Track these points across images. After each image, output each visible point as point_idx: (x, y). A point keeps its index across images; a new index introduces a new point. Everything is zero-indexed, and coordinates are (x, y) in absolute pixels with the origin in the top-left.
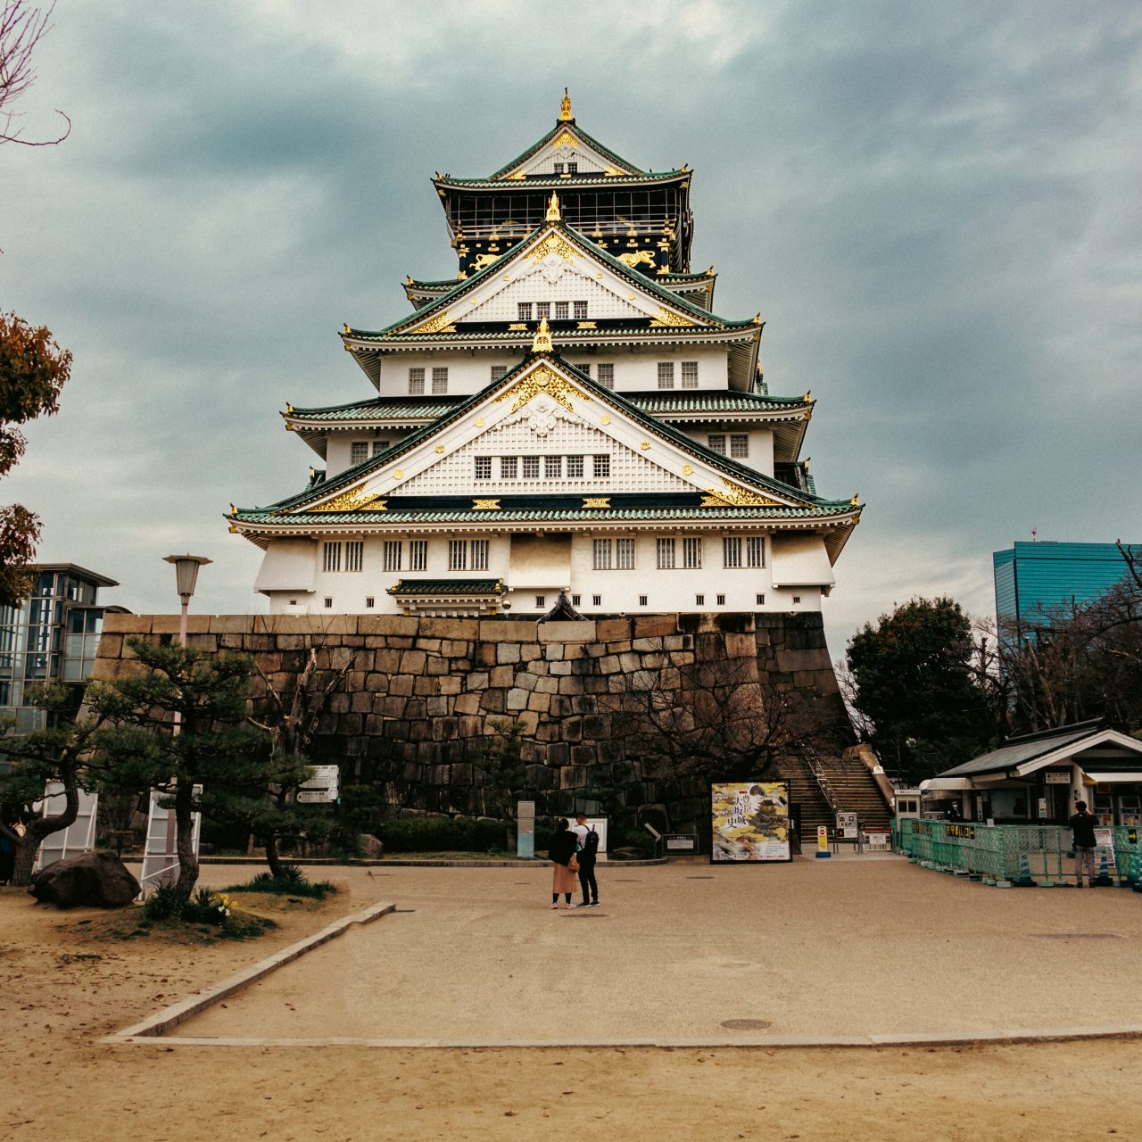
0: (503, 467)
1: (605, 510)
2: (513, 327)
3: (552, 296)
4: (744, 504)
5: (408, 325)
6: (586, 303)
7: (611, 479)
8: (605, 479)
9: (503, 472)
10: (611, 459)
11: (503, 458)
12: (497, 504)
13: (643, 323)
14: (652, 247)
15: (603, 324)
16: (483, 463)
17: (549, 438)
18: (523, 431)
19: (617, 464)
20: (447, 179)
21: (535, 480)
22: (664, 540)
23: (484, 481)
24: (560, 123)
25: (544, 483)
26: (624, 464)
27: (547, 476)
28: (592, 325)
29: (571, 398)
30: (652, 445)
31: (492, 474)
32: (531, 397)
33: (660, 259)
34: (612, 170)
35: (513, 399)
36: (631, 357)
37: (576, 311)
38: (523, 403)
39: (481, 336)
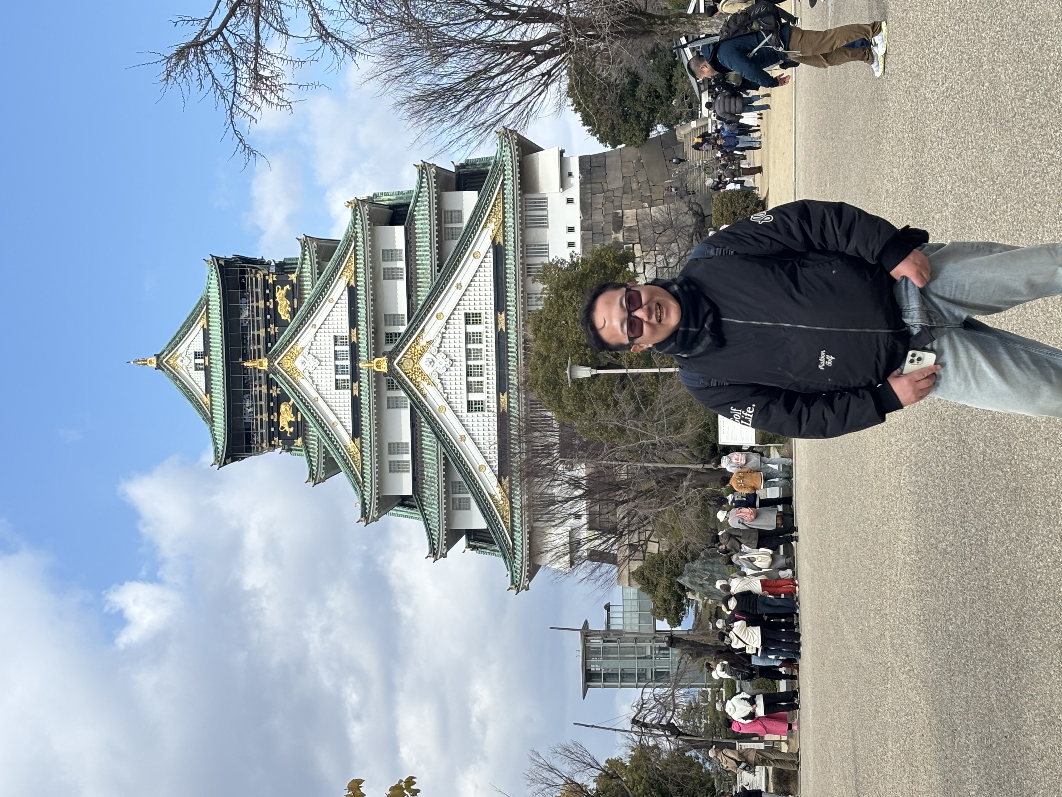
0: (475, 392)
1: (507, 315)
2: (356, 393)
3: (330, 363)
4: (501, 214)
5: (355, 475)
6: (335, 337)
7: (483, 312)
8: (484, 316)
9: (478, 392)
10: (468, 311)
11: (468, 392)
12: (503, 395)
13: (352, 292)
14: (273, 288)
15: (353, 322)
16: (472, 407)
17: (453, 358)
18: (448, 378)
19: (472, 308)
21: (485, 367)
22: (528, 272)
23: (486, 404)
25: (487, 360)
26: (472, 303)
27: (481, 359)
28: (354, 331)
29: (423, 342)
30: (458, 281)
31: (480, 399)
32: (422, 372)
33: (283, 281)
34: (201, 322)
35: (424, 385)
36: (380, 301)
37: (342, 344)
38: (427, 378)
39: (365, 414)
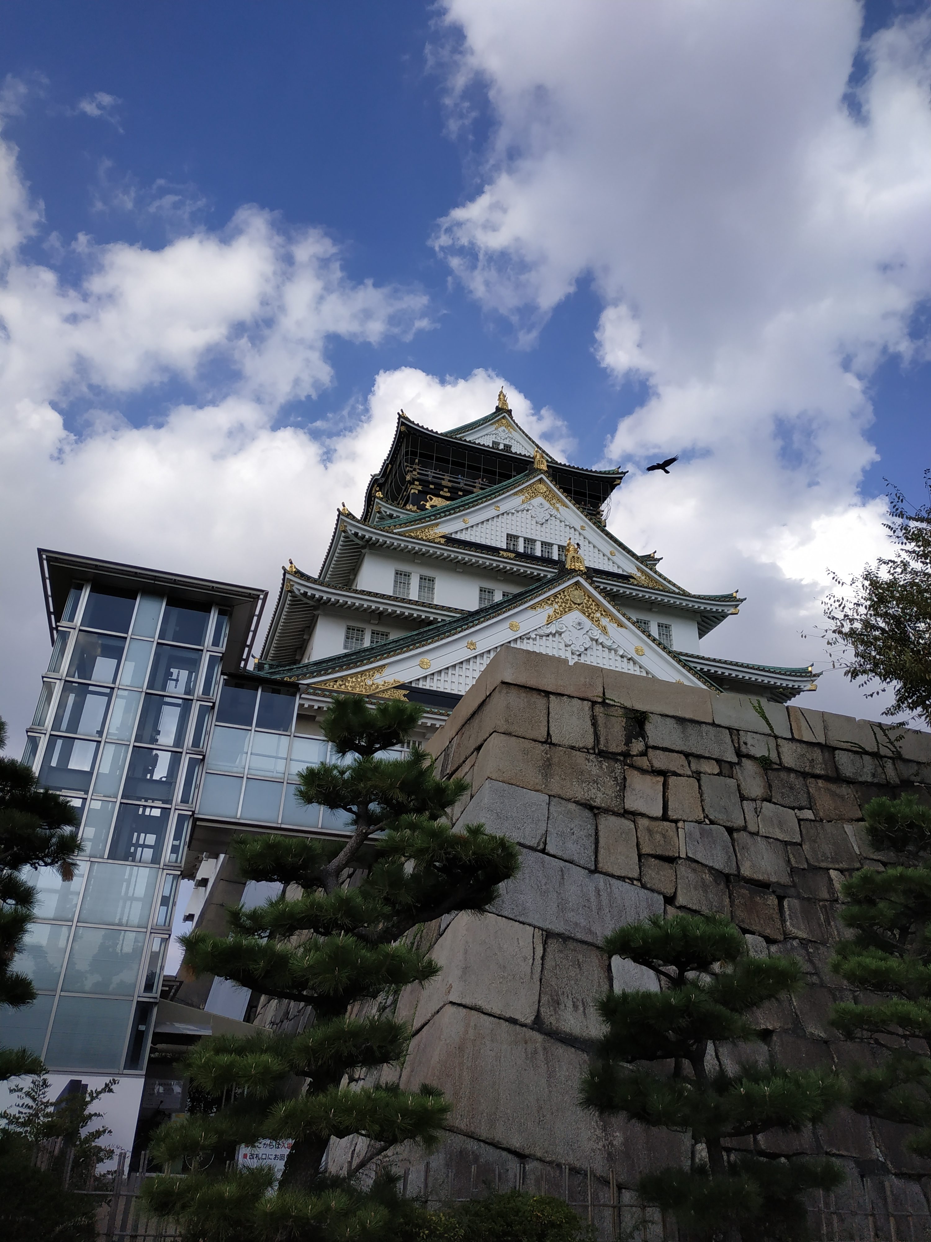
3: (540, 534)
5: (400, 526)
13: (624, 578)
18: (556, 645)
29: (605, 621)
32: (566, 612)
35: (549, 610)
38: (558, 616)
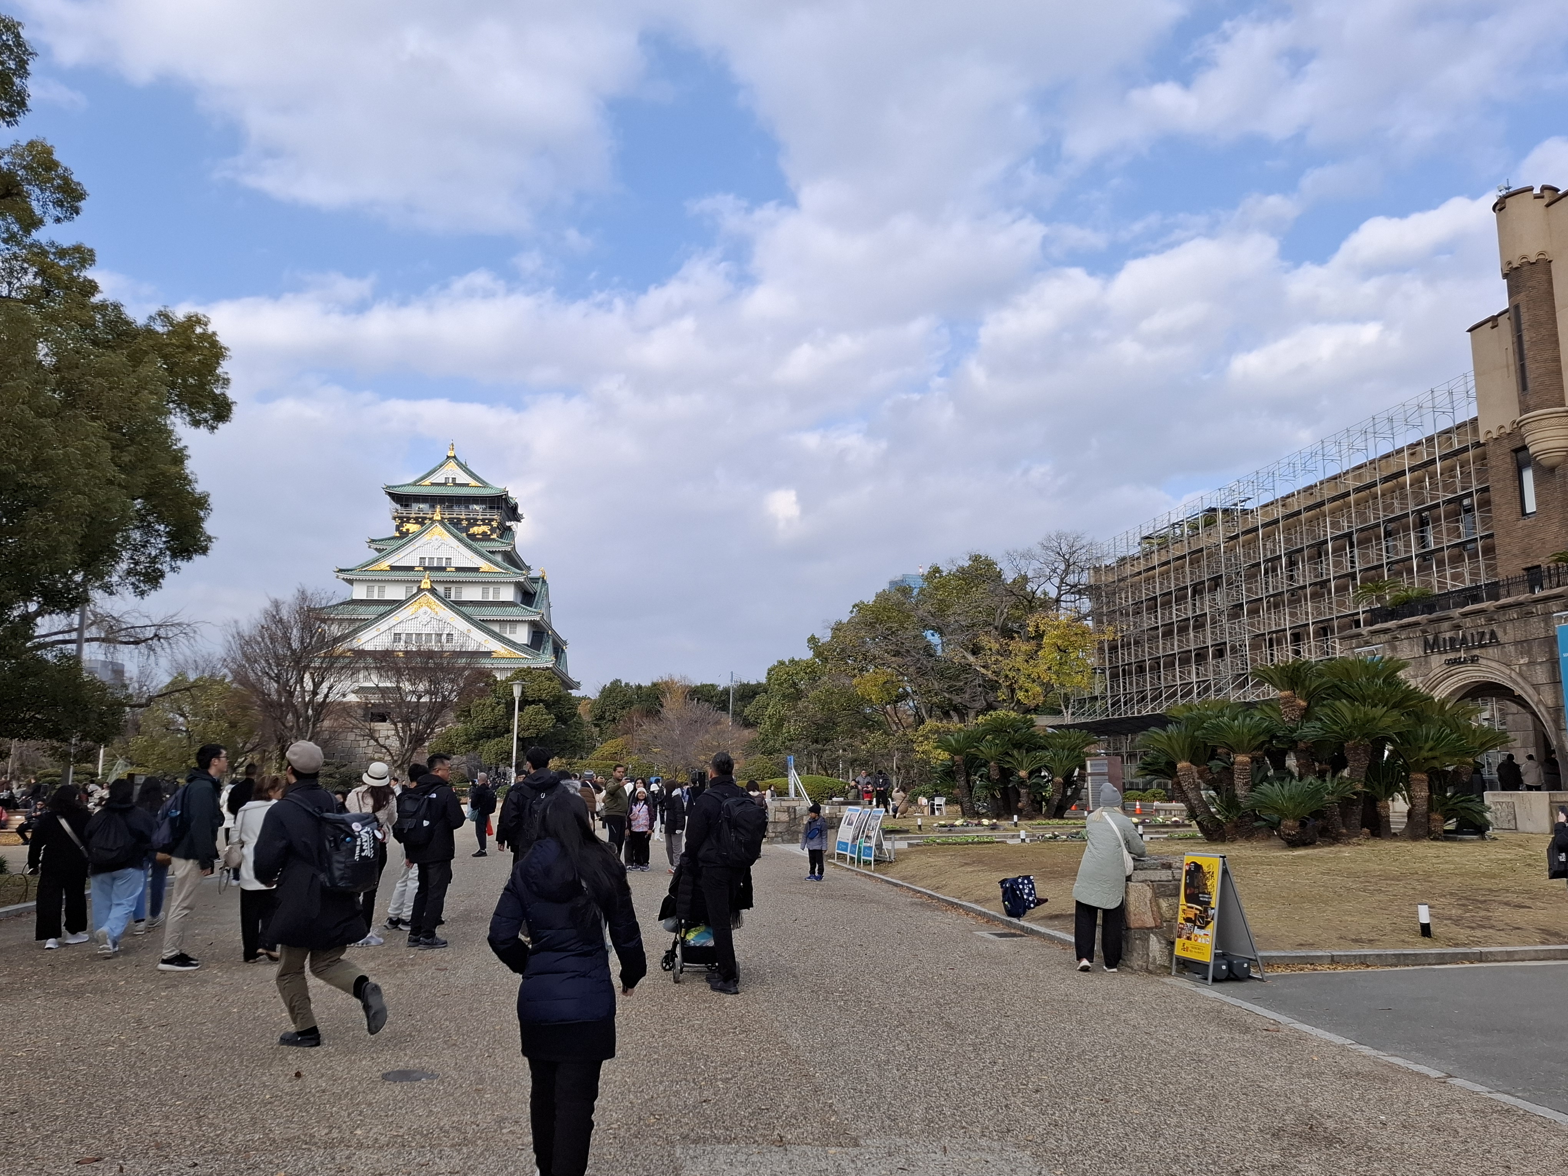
0: (406, 638)
1: (449, 658)
2: (416, 569)
3: (436, 556)
4: (510, 657)
5: (367, 566)
6: (451, 559)
7: (453, 644)
8: (451, 645)
9: (406, 640)
10: (454, 635)
11: (406, 634)
12: (403, 654)
13: (476, 570)
14: (489, 524)
15: (459, 569)
16: (397, 636)
17: (427, 626)
19: (457, 638)
20: (389, 487)
21: (420, 644)
23: (398, 644)
24: (448, 457)
25: (424, 646)
26: (459, 638)
28: (453, 569)
29: (438, 609)
30: (471, 629)
31: (401, 641)
32: (420, 608)
33: (493, 530)
34: (473, 483)
35: (412, 609)
36: (470, 585)
37: (446, 563)
38: (417, 610)
39: (401, 573)
